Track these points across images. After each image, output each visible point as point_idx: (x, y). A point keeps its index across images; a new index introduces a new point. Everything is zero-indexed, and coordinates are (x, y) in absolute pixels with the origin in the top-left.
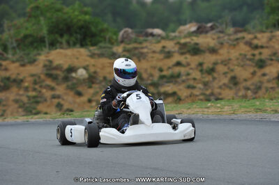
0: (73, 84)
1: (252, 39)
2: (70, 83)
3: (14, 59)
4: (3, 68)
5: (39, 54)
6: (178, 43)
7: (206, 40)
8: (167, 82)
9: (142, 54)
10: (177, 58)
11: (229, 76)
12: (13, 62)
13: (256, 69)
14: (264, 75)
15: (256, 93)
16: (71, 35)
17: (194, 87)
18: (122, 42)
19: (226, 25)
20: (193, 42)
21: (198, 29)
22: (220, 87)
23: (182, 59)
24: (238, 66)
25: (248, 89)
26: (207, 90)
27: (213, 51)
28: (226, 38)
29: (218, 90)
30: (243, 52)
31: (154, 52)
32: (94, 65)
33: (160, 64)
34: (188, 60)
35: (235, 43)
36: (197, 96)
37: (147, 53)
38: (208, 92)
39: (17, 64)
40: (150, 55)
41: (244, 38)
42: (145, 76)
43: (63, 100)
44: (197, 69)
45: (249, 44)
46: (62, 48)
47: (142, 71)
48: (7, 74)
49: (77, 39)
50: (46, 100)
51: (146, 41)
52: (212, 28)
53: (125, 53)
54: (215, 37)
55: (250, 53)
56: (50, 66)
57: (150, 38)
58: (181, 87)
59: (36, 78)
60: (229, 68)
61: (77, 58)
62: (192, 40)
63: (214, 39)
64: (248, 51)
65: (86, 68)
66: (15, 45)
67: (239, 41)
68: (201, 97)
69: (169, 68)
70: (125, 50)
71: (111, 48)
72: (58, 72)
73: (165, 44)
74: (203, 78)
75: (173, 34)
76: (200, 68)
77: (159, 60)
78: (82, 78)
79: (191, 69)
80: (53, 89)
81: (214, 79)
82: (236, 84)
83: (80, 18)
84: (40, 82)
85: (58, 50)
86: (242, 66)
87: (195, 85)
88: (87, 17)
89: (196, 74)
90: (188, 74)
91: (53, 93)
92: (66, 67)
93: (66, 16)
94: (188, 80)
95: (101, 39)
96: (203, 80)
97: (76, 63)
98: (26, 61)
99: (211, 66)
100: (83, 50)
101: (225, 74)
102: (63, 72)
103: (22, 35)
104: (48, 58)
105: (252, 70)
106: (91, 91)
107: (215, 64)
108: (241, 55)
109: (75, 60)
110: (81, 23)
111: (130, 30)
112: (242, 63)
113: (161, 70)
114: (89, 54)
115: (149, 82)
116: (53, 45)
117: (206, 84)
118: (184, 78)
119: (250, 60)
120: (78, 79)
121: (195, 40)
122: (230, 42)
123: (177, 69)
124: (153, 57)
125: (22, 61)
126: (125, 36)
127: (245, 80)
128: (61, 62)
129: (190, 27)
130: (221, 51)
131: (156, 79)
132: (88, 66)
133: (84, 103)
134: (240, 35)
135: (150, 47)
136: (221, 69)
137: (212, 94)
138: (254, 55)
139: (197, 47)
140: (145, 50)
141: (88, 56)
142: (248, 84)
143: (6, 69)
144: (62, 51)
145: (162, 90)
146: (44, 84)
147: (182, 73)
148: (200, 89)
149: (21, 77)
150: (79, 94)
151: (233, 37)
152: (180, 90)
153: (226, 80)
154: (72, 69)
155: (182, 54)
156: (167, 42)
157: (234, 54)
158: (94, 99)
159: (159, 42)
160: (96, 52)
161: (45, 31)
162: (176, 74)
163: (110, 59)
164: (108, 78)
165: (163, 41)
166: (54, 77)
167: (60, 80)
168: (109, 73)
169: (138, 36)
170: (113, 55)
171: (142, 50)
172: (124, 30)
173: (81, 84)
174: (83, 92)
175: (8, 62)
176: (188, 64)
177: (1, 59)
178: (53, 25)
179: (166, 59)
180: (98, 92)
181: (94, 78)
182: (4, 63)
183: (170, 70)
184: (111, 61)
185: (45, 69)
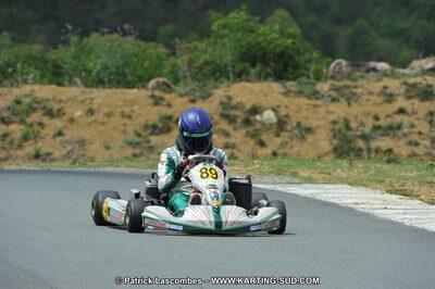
0: (257, 130)
2: (251, 129)
3: (183, 92)
4: (165, 103)
5: (216, 87)
6: (405, 83)
8: (382, 135)
9: (354, 94)
10: (401, 103)
12: (181, 96)
16: (266, 64)
17: (417, 144)
18: (332, 77)
20: (425, 83)
23: (407, 105)
31: (371, 93)
32: (286, 107)
33: (377, 110)
34: (415, 107)
36: (419, 156)
37: (362, 94)
39: (186, 99)
40: (365, 97)
42: (353, 125)
43: (239, 150)
44: (424, 119)
46: (248, 81)
47: (350, 118)
48: (169, 112)
51: (362, 77)
53: (331, 93)
56: (228, 104)
57: (372, 73)
58: (402, 142)
61: (266, 96)
62: (425, 80)
65: (273, 110)
69: (388, 116)
70: (331, 89)
71: (313, 84)
72: (238, 113)
73: (387, 84)
74: (431, 131)
75: (402, 71)
76: (429, 118)
77: (375, 104)
78: (267, 122)
79: (418, 119)
80: (227, 135)
83: (280, 41)
85: (242, 84)
87: (419, 141)
88: (290, 41)
89: (423, 127)
90: (412, 126)
91: (227, 140)
92: (248, 106)
93: (260, 39)
94: (411, 133)
95: (306, 72)
96: (432, 135)
97: (263, 102)
98: (198, 95)
100: (276, 87)
102: (245, 113)
103: (201, 61)
104: (227, 94)
106: (278, 141)
109: (263, 98)
110: (278, 50)
111: (344, 62)
113: (377, 118)
114: (283, 91)
115: (359, 133)
116: (240, 76)
118: (406, 130)
120: (263, 124)
121: (429, 80)
123: (398, 119)
124: (368, 100)
125: (193, 94)
126: (337, 69)
128: (244, 99)
129: (426, 63)
131: (367, 130)
132: (278, 107)
133: (267, 156)
135: (366, 86)
139: (429, 89)
140: (359, 90)
141: (281, 93)
143: (169, 105)
144: (247, 84)
145: (374, 145)
146: (216, 128)
147: (404, 125)
148: (425, 147)
150: (262, 144)
152: (399, 146)
154: (255, 111)
155: (409, 98)
156: (392, 81)
158: (279, 151)
159: (380, 80)
160: (292, 88)
161: (228, 58)
162: (395, 125)
163: (310, 99)
164: (303, 125)
165: (385, 79)
166: (231, 120)
167: (238, 124)
168: (307, 118)
169: (354, 71)
170: (315, 95)
171: (354, 90)
172: (336, 61)
173: (267, 130)
174: (267, 142)
175: (172, 95)
176: (414, 113)
177: (165, 91)
178: (243, 50)
179: (386, 105)
180: (287, 143)
181: (285, 123)
182: (167, 97)
183: (389, 119)
184: (311, 102)
185: (220, 107)
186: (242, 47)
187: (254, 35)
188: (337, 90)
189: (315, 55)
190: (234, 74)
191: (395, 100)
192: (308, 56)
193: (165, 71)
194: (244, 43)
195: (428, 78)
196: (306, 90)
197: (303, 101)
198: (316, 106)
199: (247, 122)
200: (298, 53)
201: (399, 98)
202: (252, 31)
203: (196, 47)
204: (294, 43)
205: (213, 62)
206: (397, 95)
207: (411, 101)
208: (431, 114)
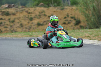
1: (28, 10)
6: (1, 11)
7: (11, 10)
11: (20, 23)
13: (30, 21)
14: (32, 23)
15: (29, 30)
17: (7, 27)
19: (19, 5)
20: (7, 11)
21: (9, 6)
22: (16, 28)
23: (3, 17)
25: (26, 28)
27: (14, 14)
28: (19, 10)
30: (25, 15)
34: (5, 18)
35: (22, 11)
36: (8, 31)
38: (12, 29)
41: (25, 10)
44: (8, 21)
45: (27, 12)
54: (15, 9)
55: (27, 15)
58: (3, 27)
60: (20, 21)
62: (6, 10)
63: (14, 10)
68: (10, 31)
74: (10, 24)
81: (14, 24)
82: (22, 26)
86: (24, 20)
89: (8, 23)
90: (5, 23)
94: (5, 25)
99: (13, 20)
101: (18, 23)
105: (28, 21)
107: (15, 19)
108: (24, 16)
117: (11, 26)
118: (3, 24)
119: (27, 18)
121: (8, 10)
122: (20, 11)
123: (1, 21)
127: (26, 25)
129: (6, 5)
130: (17, 14)
134: (24, 9)
136: (17, 21)
137: (13, 30)
138: (29, 16)
139: (8, 13)
142: (27, 26)
147: (3, 22)
148: (9, 28)
151: (21, 9)
152: (2, 28)
153: (18, 25)
155: (3, 15)
208: (9, 19)
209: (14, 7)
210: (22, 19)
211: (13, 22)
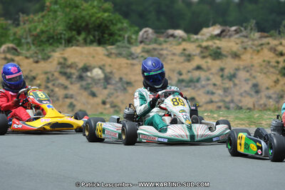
0: (89, 84)
1: (277, 45)
2: (84, 83)
3: (28, 55)
5: (54, 51)
6: (200, 46)
7: (227, 44)
8: (185, 87)
9: (161, 55)
10: (197, 61)
11: (251, 83)
12: (27, 58)
13: (279, 77)
16: (89, 33)
17: (213, 93)
18: (141, 42)
19: (251, 29)
20: (215, 46)
21: (222, 32)
22: (241, 95)
23: (202, 63)
24: (261, 73)
25: (270, 97)
26: (226, 96)
27: (236, 56)
28: (250, 43)
29: (239, 98)
30: (266, 59)
31: (174, 54)
32: (110, 66)
33: (179, 67)
34: (209, 65)
35: (259, 48)
36: (216, 102)
37: (167, 55)
38: (228, 99)
39: (31, 60)
40: (170, 57)
41: (268, 44)
43: (76, 100)
44: (217, 74)
45: (273, 50)
46: (77, 46)
49: (94, 37)
50: (58, 100)
51: (166, 42)
52: (237, 32)
53: (143, 54)
54: (238, 41)
55: (274, 60)
57: (171, 39)
58: (200, 92)
59: (50, 76)
60: (251, 75)
61: (93, 57)
62: (215, 43)
63: (237, 44)
64: (273, 58)
65: (100, 68)
66: (29, 40)
67: (264, 46)
68: (221, 104)
69: (189, 72)
70: (144, 51)
71: (129, 48)
72: (73, 71)
73: (185, 47)
74: (223, 84)
75: (195, 37)
76: (221, 73)
77: (178, 63)
78: (96, 78)
79: (212, 74)
80: (66, 88)
81: (235, 85)
82: (257, 92)
83: (99, 15)
84: (53, 80)
85: (73, 47)
86: (265, 73)
87: (214, 91)
88: (106, 14)
89: (217, 80)
90: (208, 80)
91: (66, 92)
92: (81, 65)
93: (84, 13)
94: (208, 85)
95: (119, 38)
96: (224, 86)
97: (91, 62)
98: (40, 57)
99: (232, 72)
100: (100, 50)
101: (246, 80)
102: (78, 71)
103: (38, 30)
104: (63, 56)
105: (275, 78)
106: (106, 92)
107: (237, 69)
108: (264, 61)
109: (91, 59)
110: (98, 21)
111: (150, 30)
112: (265, 70)
113: (180, 74)
114: (106, 53)
116: (69, 42)
117: (226, 90)
118: (203, 83)
119: (274, 67)
120: (92, 78)
122: (254, 48)
123: (197, 73)
124: (172, 60)
125: (36, 57)
126: (145, 36)
127: (268, 88)
128: (76, 60)
129: (213, 30)
130: (243, 57)
131: (174, 83)
132: (104, 65)
133: (98, 104)
134: (264, 41)
135: (170, 49)
136: (242, 75)
137: (232, 101)
138: (278, 62)
139: (219, 50)
140: (165, 52)
141: (105, 55)
142: (270, 92)
144: (78, 48)
146: (57, 83)
147: (202, 78)
148: (220, 95)
149: (33, 74)
150: (94, 95)
151: (256, 42)
152: (199, 95)
153: (247, 87)
154: (86, 69)
155: (204, 57)
156: (189, 44)
157: (257, 60)
158: (107, 100)
159: (180, 44)
160: (113, 51)
161: (60, 28)
162: (195, 79)
163: (128, 59)
164: (124, 80)
165: (184, 43)
166: (68, 76)
167: (74, 80)
168: (126, 74)
169: (158, 37)
170: (131, 56)
171: (161, 52)
172: (144, 30)
173: (96, 84)
174: (97, 93)
175: (21, 57)
176: (209, 69)
177: (14, 54)
178: (71, 22)
179: (186, 63)
180: (112, 94)
181: (110, 78)
182: (16, 58)
183: (190, 74)
184: (129, 62)
185: (59, 66)
186: (70, 19)
187: (79, 10)
188: (148, 52)
189: (125, 25)
190: (65, 40)
191: (193, 59)
192: (119, 25)
193: (11, 38)
194: (72, 17)
195: (217, 42)
196: (124, 53)
197: (123, 61)
198: (133, 65)
199: (81, 78)
200: (113, 24)
201: (196, 57)
202: (77, 7)
203: (33, 19)
204: (109, 16)
205: (47, 31)
206: (194, 55)
207: (205, 60)
208: (222, 70)
209: (237, 36)
210: (258, 69)
211: (232, 77)
